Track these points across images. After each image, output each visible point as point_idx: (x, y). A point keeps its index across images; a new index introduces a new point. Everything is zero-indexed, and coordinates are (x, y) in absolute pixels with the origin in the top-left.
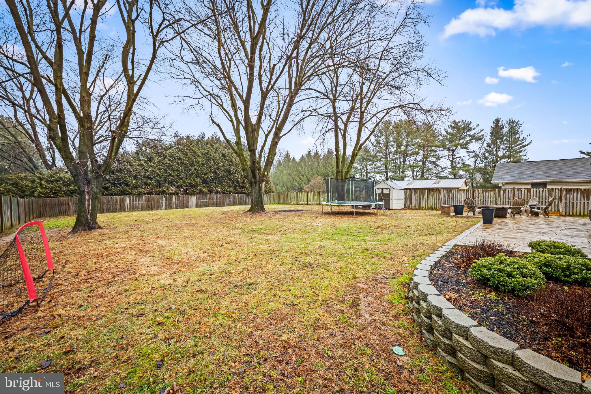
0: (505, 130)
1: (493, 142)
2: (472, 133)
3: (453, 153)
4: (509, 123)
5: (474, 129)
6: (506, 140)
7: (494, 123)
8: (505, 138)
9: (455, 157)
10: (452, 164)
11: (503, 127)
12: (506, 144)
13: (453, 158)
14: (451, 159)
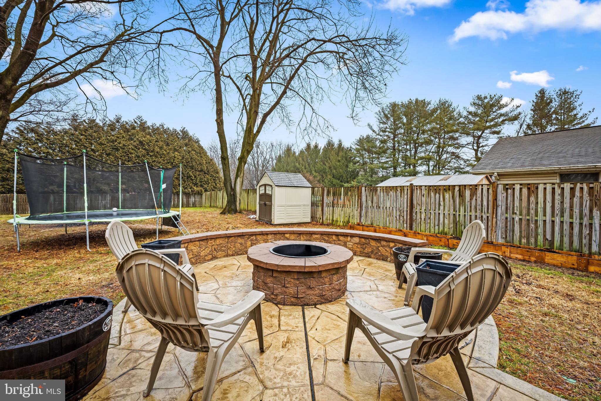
0: (555, 104)
1: (536, 123)
2: (503, 111)
3: (478, 140)
4: (560, 94)
5: (506, 106)
6: (557, 119)
7: (537, 96)
8: (554, 116)
9: (481, 145)
10: (476, 154)
11: (551, 101)
12: (555, 124)
13: (478, 147)
14: (475, 148)
